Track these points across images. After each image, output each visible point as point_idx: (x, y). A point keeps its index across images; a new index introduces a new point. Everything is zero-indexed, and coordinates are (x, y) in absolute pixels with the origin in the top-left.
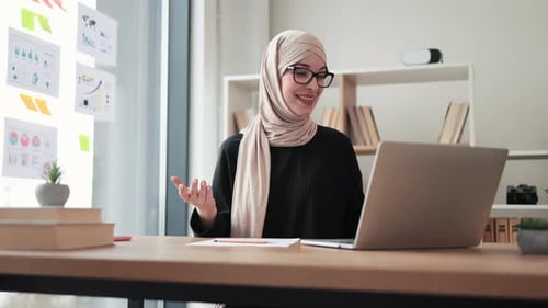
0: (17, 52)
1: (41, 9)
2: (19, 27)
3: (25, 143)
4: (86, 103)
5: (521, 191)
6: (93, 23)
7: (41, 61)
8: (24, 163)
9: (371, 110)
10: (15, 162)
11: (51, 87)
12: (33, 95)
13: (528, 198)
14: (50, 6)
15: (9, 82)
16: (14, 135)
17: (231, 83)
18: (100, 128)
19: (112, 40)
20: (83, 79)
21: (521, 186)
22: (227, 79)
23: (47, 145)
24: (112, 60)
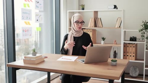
0: (23, 13)
1: (28, 2)
2: (23, 7)
3: (26, 31)
4: (37, 20)
5: (133, 38)
6: (38, 2)
7: (28, 14)
8: (26, 35)
9: (100, 19)
10: (24, 36)
11: (30, 19)
12: (27, 21)
13: (134, 39)
14: (29, 2)
15: (22, 19)
16: (24, 30)
17: (69, 12)
18: (40, 25)
19: (42, 5)
20: (37, 15)
21: (133, 37)
22: (68, 11)
23: (30, 31)
24: (42, 9)
